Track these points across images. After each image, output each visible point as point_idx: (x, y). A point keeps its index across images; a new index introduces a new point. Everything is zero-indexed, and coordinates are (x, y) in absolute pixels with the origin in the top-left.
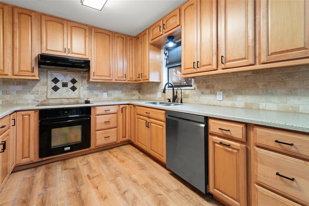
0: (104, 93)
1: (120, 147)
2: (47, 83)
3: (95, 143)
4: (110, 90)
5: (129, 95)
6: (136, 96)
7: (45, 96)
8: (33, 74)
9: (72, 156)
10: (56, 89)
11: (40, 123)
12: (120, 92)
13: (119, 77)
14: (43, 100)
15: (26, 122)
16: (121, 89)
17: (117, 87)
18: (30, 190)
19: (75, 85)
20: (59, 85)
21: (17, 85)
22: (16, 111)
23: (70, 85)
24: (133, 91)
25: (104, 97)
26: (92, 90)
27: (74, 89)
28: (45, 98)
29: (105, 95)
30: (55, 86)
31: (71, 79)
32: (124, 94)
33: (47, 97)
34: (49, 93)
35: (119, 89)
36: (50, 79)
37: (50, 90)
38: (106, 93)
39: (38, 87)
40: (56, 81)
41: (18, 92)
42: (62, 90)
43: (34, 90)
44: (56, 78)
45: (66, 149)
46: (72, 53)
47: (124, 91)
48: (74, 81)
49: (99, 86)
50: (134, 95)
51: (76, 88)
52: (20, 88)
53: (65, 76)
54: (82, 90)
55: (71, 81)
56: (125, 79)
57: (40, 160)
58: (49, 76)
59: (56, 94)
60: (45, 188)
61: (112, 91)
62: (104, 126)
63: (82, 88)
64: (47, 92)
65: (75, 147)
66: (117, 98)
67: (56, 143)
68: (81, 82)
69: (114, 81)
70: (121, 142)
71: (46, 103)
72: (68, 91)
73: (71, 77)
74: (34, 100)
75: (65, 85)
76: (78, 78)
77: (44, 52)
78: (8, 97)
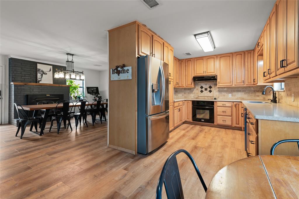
0: (229, 94)
1: (235, 130)
2: (198, 89)
3: (217, 122)
4: (234, 92)
5: (252, 96)
6: (260, 96)
7: (197, 95)
8: (192, 85)
9: (206, 125)
10: (202, 91)
11: (192, 106)
12: (243, 93)
13: (238, 83)
14: (196, 97)
15: (188, 105)
16: (243, 91)
17: (240, 90)
18: (187, 128)
19: (211, 89)
20: (203, 89)
21: (188, 90)
22: (185, 100)
23: (209, 89)
24: (256, 92)
25: (229, 97)
26: (221, 92)
27: (210, 91)
28: (197, 96)
29: (230, 95)
30: (202, 90)
31: (209, 86)
32: (247, 95)
33: (198, 95)
34: (199, 94)
35: (242, 91)
36: (199, 87)
37: (200, 92)
38: (231, 94)
39: (195, 91)
40: (202, 87)
41: (188, 93)
42: (205, 92)
43: (193, 92)
44: (202, 86)
45: (202, 120)
46: (208, 73)
47: (247, 93)
48: (210, 87)
49: (225, 89)
50: (258, 96)
51: (212, 91)
52: (189, 91)
53: (206, 84)
54: (215, 92)
55: (209, 87)
56: (243, 84)
57: (193, 122)
58: (199, 86)
59: (202, 94)
60: (190, 129)
61: (235, 93)
62: (222, 114)
63: (215, 91)
64: (198, 93)
65: (206, 121)
66: (240, 98)
67: (198, 116)
68: (215, 87)
69: (233, 86)
70: (235, 127)
71: (198, 98)
72: (207, 93)
73: (209, 85)
74: (194, 97)
75: (206, 89)
76: (213, 85)
77: (196, 75)
78: (185, 95)
